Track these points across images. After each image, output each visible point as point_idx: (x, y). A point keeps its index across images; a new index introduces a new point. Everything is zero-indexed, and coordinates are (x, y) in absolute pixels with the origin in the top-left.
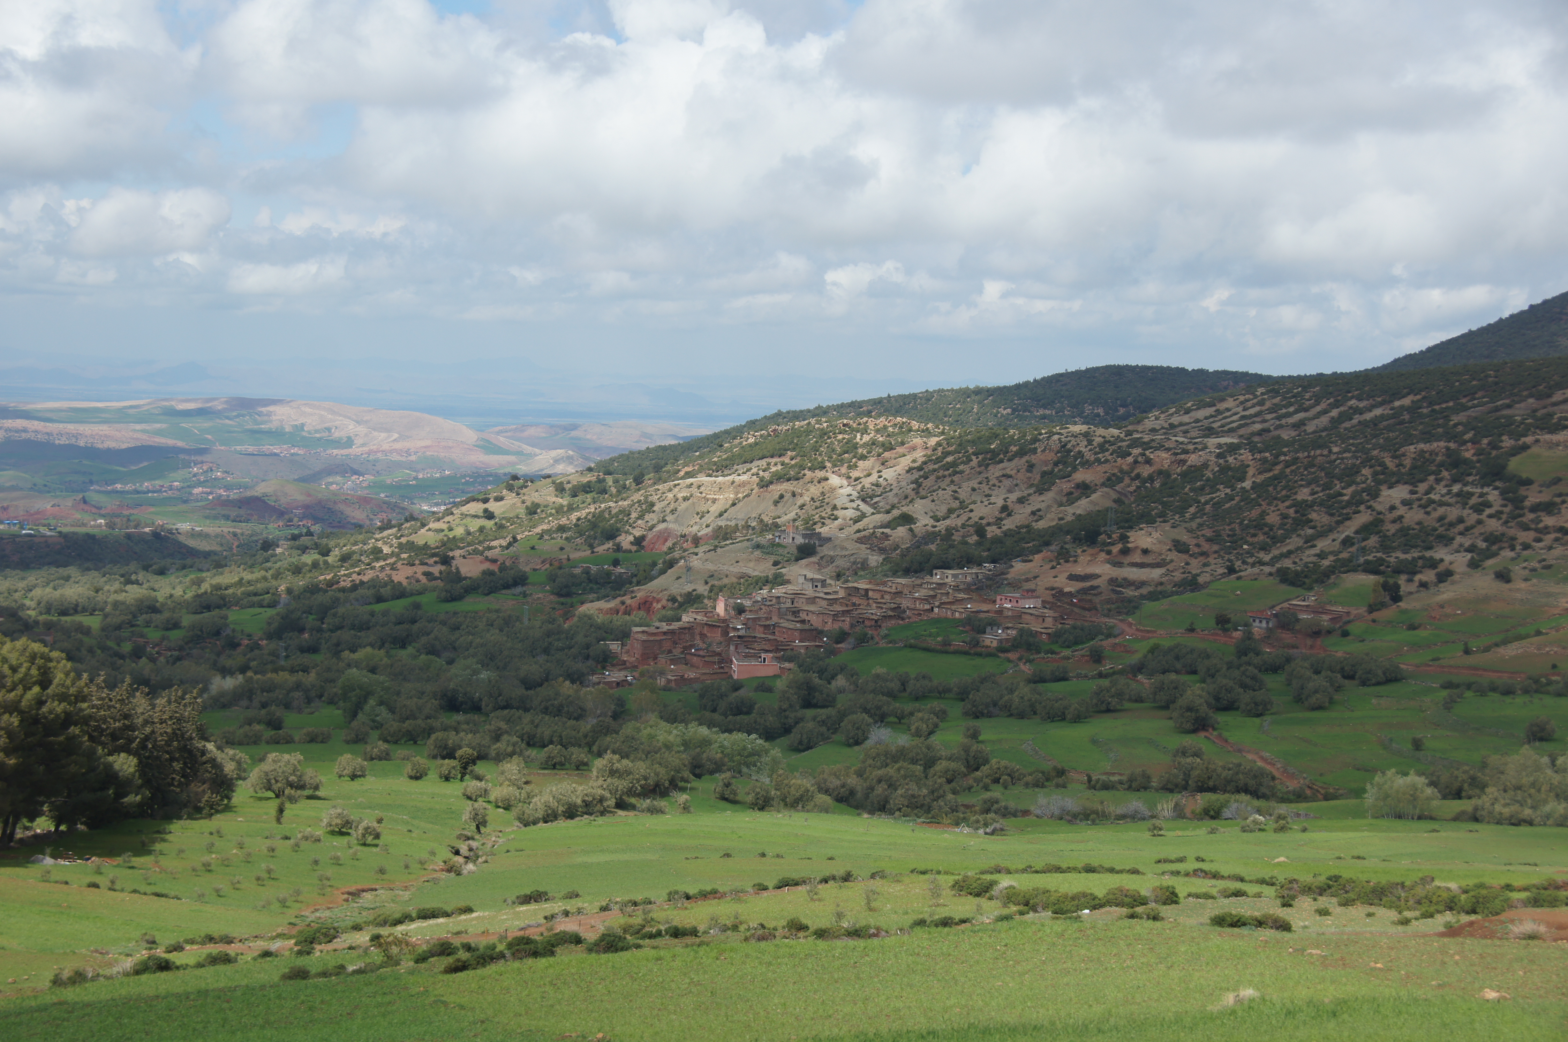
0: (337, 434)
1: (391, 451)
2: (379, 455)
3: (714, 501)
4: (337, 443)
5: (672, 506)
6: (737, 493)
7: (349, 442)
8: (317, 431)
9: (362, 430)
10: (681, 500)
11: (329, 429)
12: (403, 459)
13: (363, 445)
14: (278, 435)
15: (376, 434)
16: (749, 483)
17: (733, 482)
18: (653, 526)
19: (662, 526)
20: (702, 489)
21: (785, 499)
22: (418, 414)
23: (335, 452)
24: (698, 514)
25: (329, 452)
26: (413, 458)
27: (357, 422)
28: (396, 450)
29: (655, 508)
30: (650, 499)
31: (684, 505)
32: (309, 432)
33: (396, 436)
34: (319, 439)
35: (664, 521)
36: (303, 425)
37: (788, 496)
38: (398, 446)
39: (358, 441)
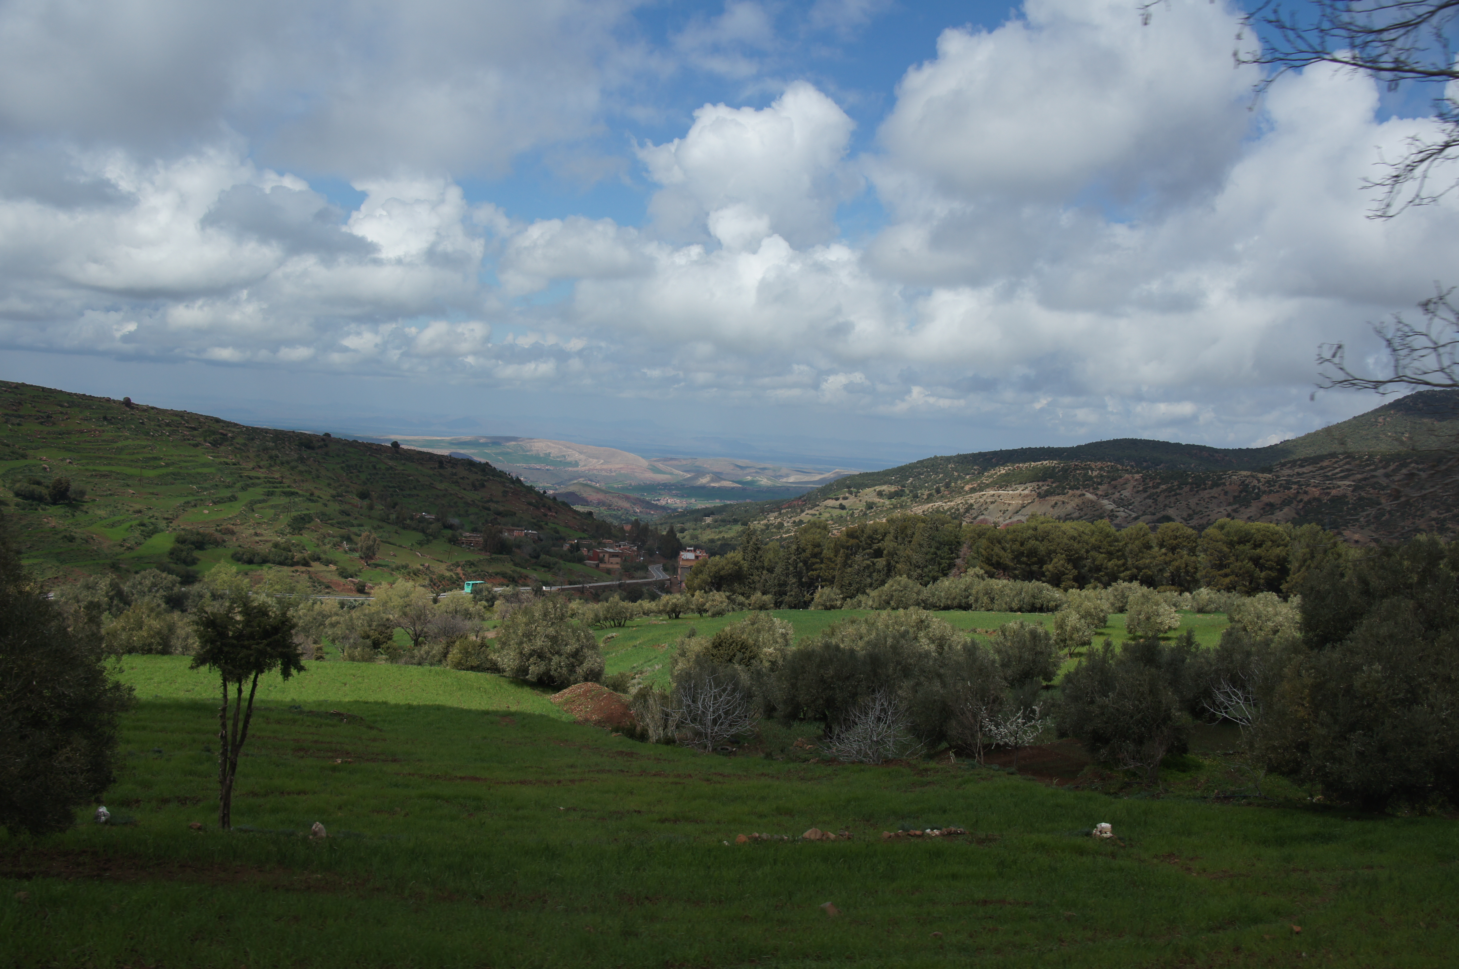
0: (569, 459)
1: (601, 470)
2: (595, 472)
3: (1009, 504)
4: (570, 464)
5: (984, 506)
6: (1024, 500)
7: (576, 464)
8: (558, 457)
9: (582, 457)
10: (989, 503)
11: (564, 456)
12: (608, 474)
13: (585, 466)
14: (537, 458)
15: (591, 460)
16: (1030, 495)
17: (1020, 495)
18: (975, 518)
19: (981, 517)
20: (1001, 497)
21: (1059, 505)
22: (614, 449)
23: (570, 469)
24: (1000, 511)
25: (567, 469)
26: (614, 474)
27: (580, 453)
28: (603, 469)
29: (974, 507)
30: (969, 502)
31: (991, 507)
32: (553, 457)
33: (602, 461)
34: (560, 461)
35: (983, 514)
36: (550, 453)
37: (1060, 503)
38: (605, 467)
39: (581, 464)
